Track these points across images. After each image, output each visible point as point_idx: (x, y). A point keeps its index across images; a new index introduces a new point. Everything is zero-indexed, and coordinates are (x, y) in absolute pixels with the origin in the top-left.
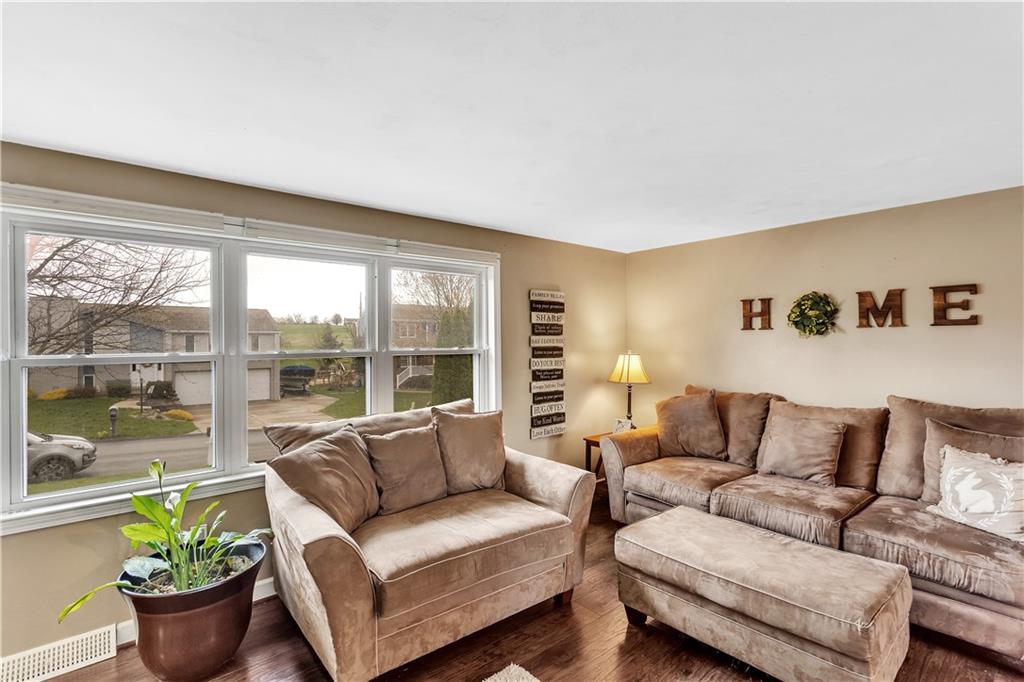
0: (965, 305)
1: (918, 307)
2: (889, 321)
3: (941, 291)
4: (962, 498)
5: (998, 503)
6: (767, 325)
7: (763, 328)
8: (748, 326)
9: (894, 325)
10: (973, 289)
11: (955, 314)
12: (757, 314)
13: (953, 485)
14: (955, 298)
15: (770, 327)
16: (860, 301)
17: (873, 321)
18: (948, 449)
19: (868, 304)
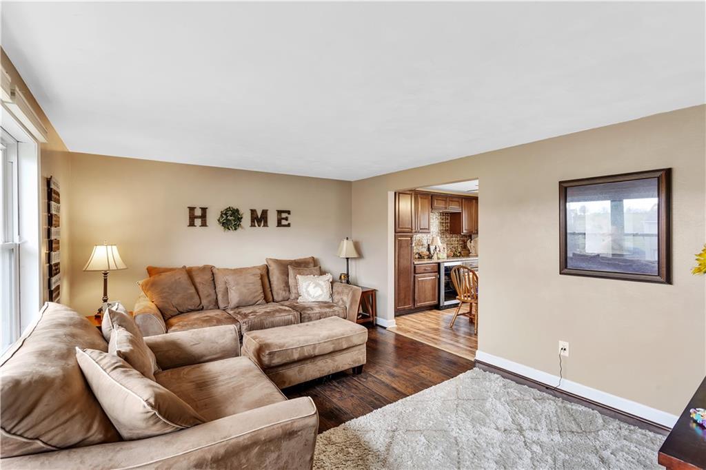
0: (286, 219)
1: (272, 218)
2: (262, 224)
3: (280, 212)
4: (311, 293)
5: (322, 290)
6: (204, 224)
7: (202, 226)
8: (192, 224)
9: (264, 226)
10: (289, 212)
11: (284, 222)
12: (197, 217)
13: (306, 289)
14: (284, 215)
15: (206, 226)
16: (252, 214)
17: (256, 224)
18: (299, 277)
19: (255, 216)
